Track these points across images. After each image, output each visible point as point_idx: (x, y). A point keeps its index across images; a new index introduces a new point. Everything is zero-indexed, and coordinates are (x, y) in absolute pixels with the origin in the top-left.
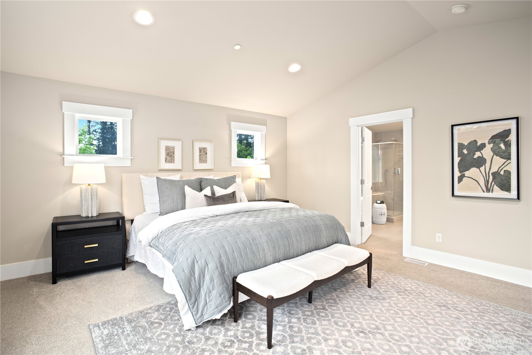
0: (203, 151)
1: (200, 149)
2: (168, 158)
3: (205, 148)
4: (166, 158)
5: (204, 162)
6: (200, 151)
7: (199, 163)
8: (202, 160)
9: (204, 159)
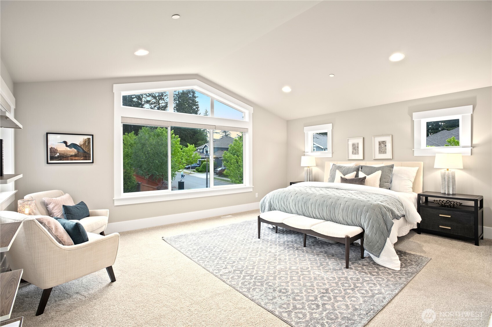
0: (382, 144)
1: (379, 142)
2: (354, 151)
3: (384, 142)
4: (353, 151)
5: (383, 153)
6: (380, 144)
7: (379, 154)
8: (382, 151)
9: (383, 150)
